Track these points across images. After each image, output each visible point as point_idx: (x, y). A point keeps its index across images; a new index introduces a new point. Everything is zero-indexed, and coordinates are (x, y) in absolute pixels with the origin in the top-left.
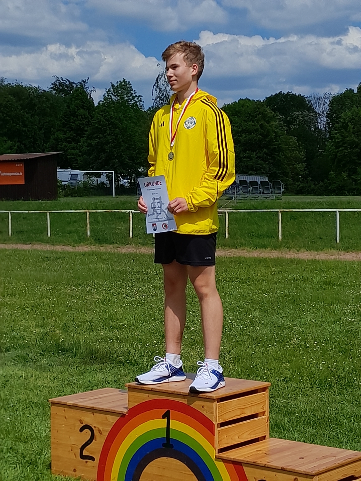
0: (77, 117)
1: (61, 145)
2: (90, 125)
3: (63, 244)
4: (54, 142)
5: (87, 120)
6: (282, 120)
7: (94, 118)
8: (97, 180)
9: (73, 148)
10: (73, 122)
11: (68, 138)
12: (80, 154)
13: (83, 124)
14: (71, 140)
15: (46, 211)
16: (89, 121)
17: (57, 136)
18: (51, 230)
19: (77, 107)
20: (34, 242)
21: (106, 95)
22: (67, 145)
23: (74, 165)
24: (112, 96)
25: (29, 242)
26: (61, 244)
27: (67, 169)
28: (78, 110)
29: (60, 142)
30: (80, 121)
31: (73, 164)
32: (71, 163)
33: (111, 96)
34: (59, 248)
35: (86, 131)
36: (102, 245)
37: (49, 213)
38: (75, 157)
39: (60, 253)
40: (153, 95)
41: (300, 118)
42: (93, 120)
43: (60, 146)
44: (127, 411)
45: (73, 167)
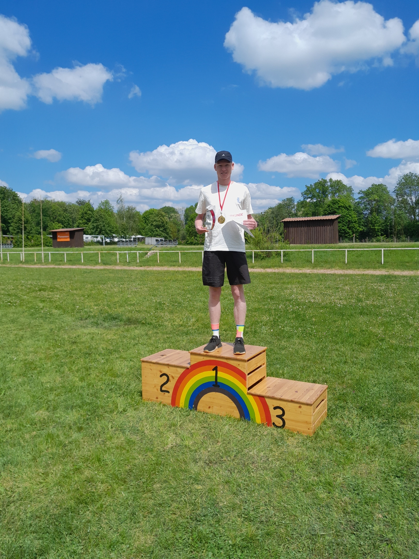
0: (87, 214)
1: (82, 225)
4: (77, 224)
7: (94, 215)
8: (97, 239)
10: (85, 216)
13: (90, 217)
14: (85, 223)
15: (81, 252)
17: (79, 222)
18: (84, 260)
19: (87, 210)
20: (76, 265)
21: (99, 206)
24: (102, 206)
35: (91, 220)
36: (106, 266)
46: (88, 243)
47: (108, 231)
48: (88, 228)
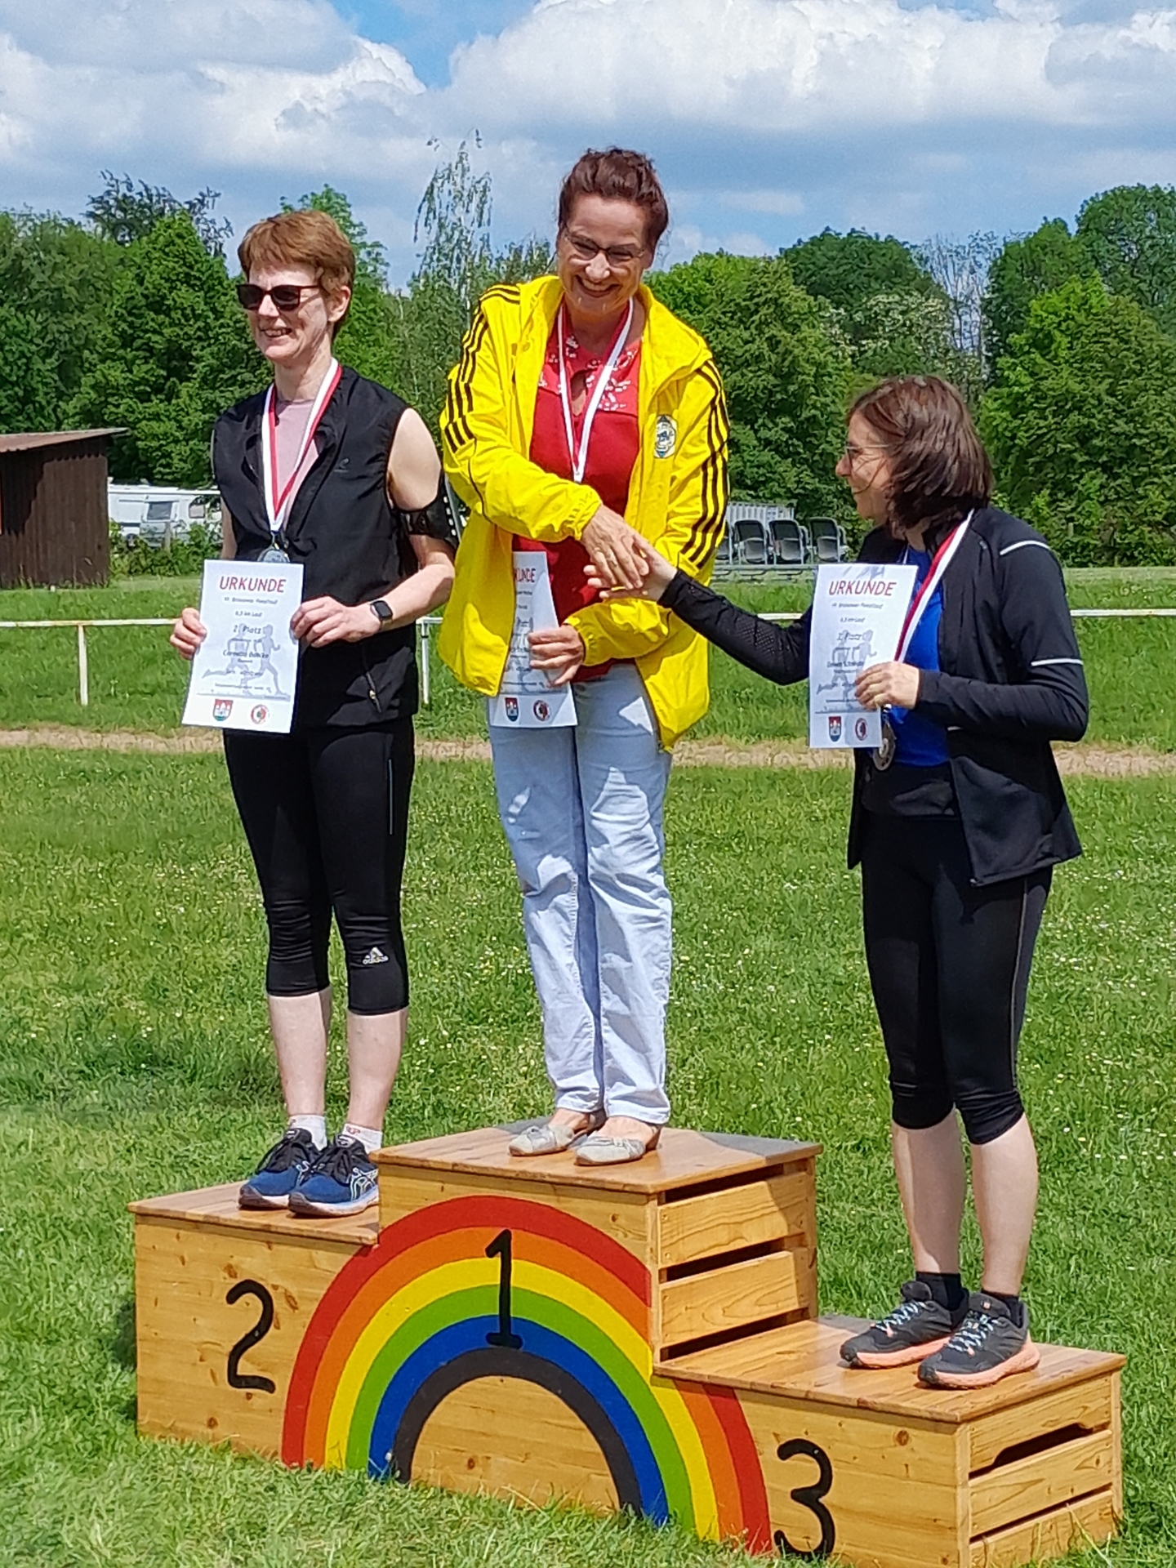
0: (168, 315)
1: (118, 406)
2: (210, 338)
3: (132, 729)
4: (93, 395)
5: (201, 324)
6: (838, 322)
7: (222, 317)
9: (157, 417)
10: (154, 332)
11: (138, 384)
12: (177, 434)
14: (149, 389)
15: (74, 622)
16: (207, 328)
17: (104, 376)
18: (93, 683)
20: (37, 723)
22: (134, 406)
23: (160, 472)
25: (20, 724)
26: (123, 728)
27: (138, 483)
28: (171, 289)
29: (113, 395)
30: (176, 325)
31: (154, 468)
32: (150, 465)
34: (119, 741)
35: (198, 360)
37: (84, 627)
38: (162, 445)
39: (125, 756)
40: (416, 238)
41: (896, 316)
42: (222, 326)
43: (113, 409)
44: (375, 1235)
45: (159, 476)
46: (168, 548)
48: (170, 426)
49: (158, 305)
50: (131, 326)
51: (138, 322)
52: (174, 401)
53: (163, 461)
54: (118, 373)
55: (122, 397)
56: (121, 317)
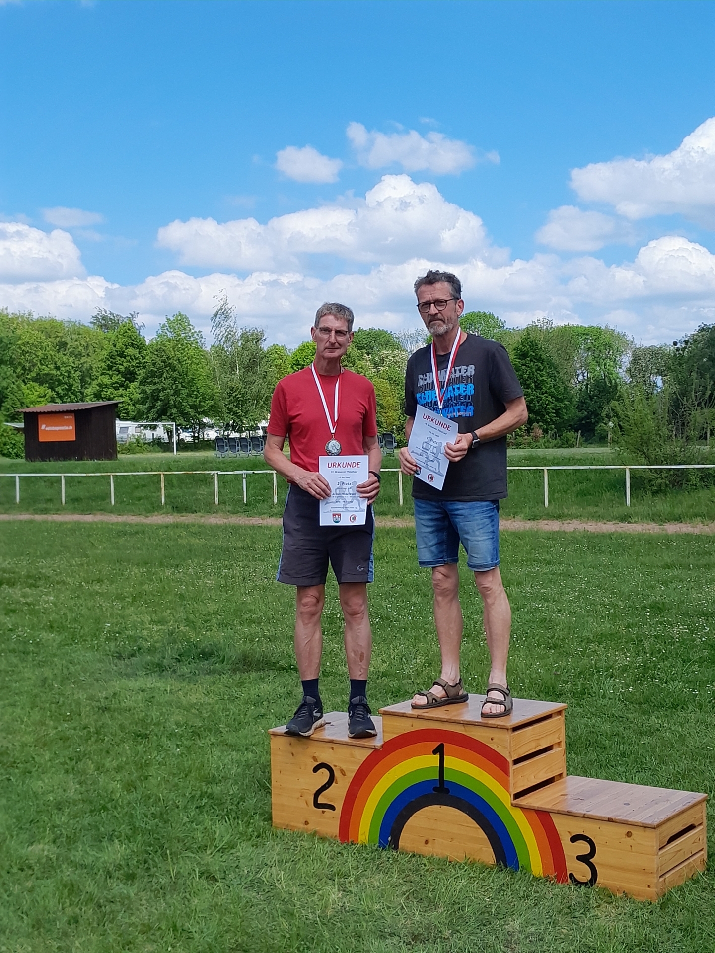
0: (125, 358)
1: (107, 392)
3: (132, 514)
4: (98, 388)
7: (146, 359)
8: (153, 434)
9: (121, 396)
10: (120, 364)
11: (114, 383)
12: (130, 402)
13: (133, 366)
14: (118, 385)
15: (109, 474)
16: (140, 363)
17: (102, 381)
18: (116, 496)
19: (125, 345)
20: (95, 512)
21: (160, 331)
22: (114, 392)
23: (123, 416)
24: (168, 332)
25: (89, 512)
26: (129, 513)
28: (126, 349)
29: (105, 388)
30: (128, 362)
32: (119, 413)
33: (166, 333)
34: (128, 519)
35: (137, 375)
36: (181, 514)
37: (112, 476)
38: (125, 406)
39: (135, 525)
41: (390, 358)
42: (145, 362)
43: (105, 393)
45: (122, 418)
46: (127, 444)
47: (188, 409)
48: (126, 399)
49: (122, 355)
50: (111, 362)
51: (114, 361)
52: (128, 390)
53: (124, 412)
54: (107, 380)
55: (109, 388)
56: (108, 359)
